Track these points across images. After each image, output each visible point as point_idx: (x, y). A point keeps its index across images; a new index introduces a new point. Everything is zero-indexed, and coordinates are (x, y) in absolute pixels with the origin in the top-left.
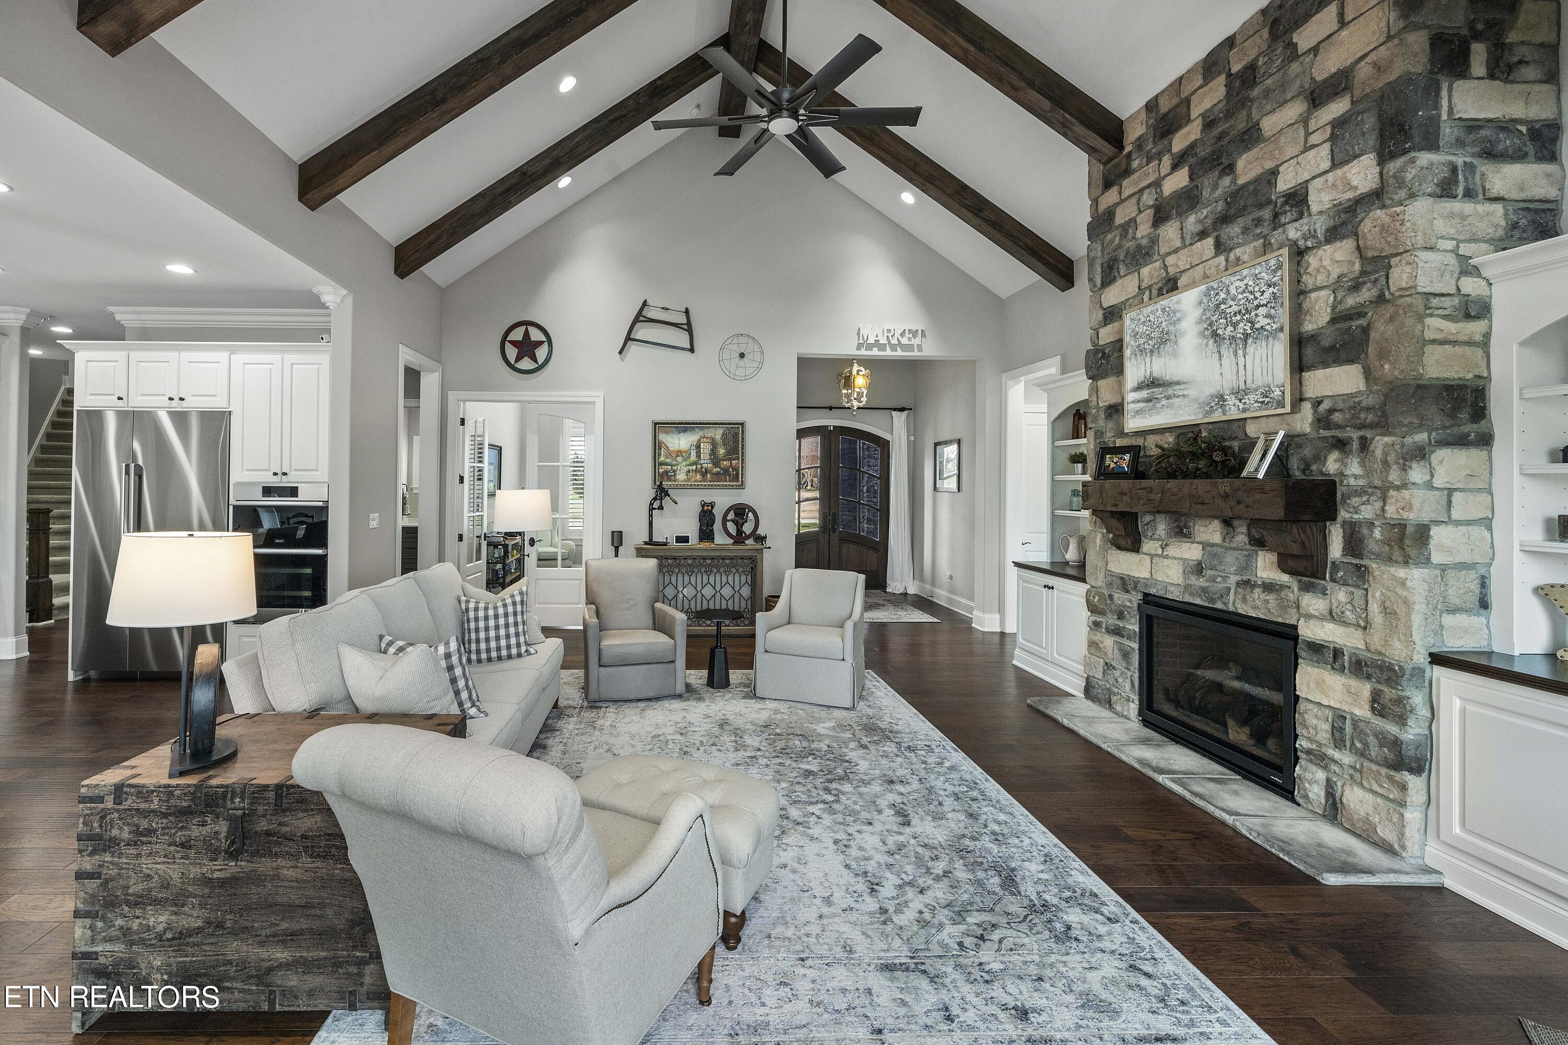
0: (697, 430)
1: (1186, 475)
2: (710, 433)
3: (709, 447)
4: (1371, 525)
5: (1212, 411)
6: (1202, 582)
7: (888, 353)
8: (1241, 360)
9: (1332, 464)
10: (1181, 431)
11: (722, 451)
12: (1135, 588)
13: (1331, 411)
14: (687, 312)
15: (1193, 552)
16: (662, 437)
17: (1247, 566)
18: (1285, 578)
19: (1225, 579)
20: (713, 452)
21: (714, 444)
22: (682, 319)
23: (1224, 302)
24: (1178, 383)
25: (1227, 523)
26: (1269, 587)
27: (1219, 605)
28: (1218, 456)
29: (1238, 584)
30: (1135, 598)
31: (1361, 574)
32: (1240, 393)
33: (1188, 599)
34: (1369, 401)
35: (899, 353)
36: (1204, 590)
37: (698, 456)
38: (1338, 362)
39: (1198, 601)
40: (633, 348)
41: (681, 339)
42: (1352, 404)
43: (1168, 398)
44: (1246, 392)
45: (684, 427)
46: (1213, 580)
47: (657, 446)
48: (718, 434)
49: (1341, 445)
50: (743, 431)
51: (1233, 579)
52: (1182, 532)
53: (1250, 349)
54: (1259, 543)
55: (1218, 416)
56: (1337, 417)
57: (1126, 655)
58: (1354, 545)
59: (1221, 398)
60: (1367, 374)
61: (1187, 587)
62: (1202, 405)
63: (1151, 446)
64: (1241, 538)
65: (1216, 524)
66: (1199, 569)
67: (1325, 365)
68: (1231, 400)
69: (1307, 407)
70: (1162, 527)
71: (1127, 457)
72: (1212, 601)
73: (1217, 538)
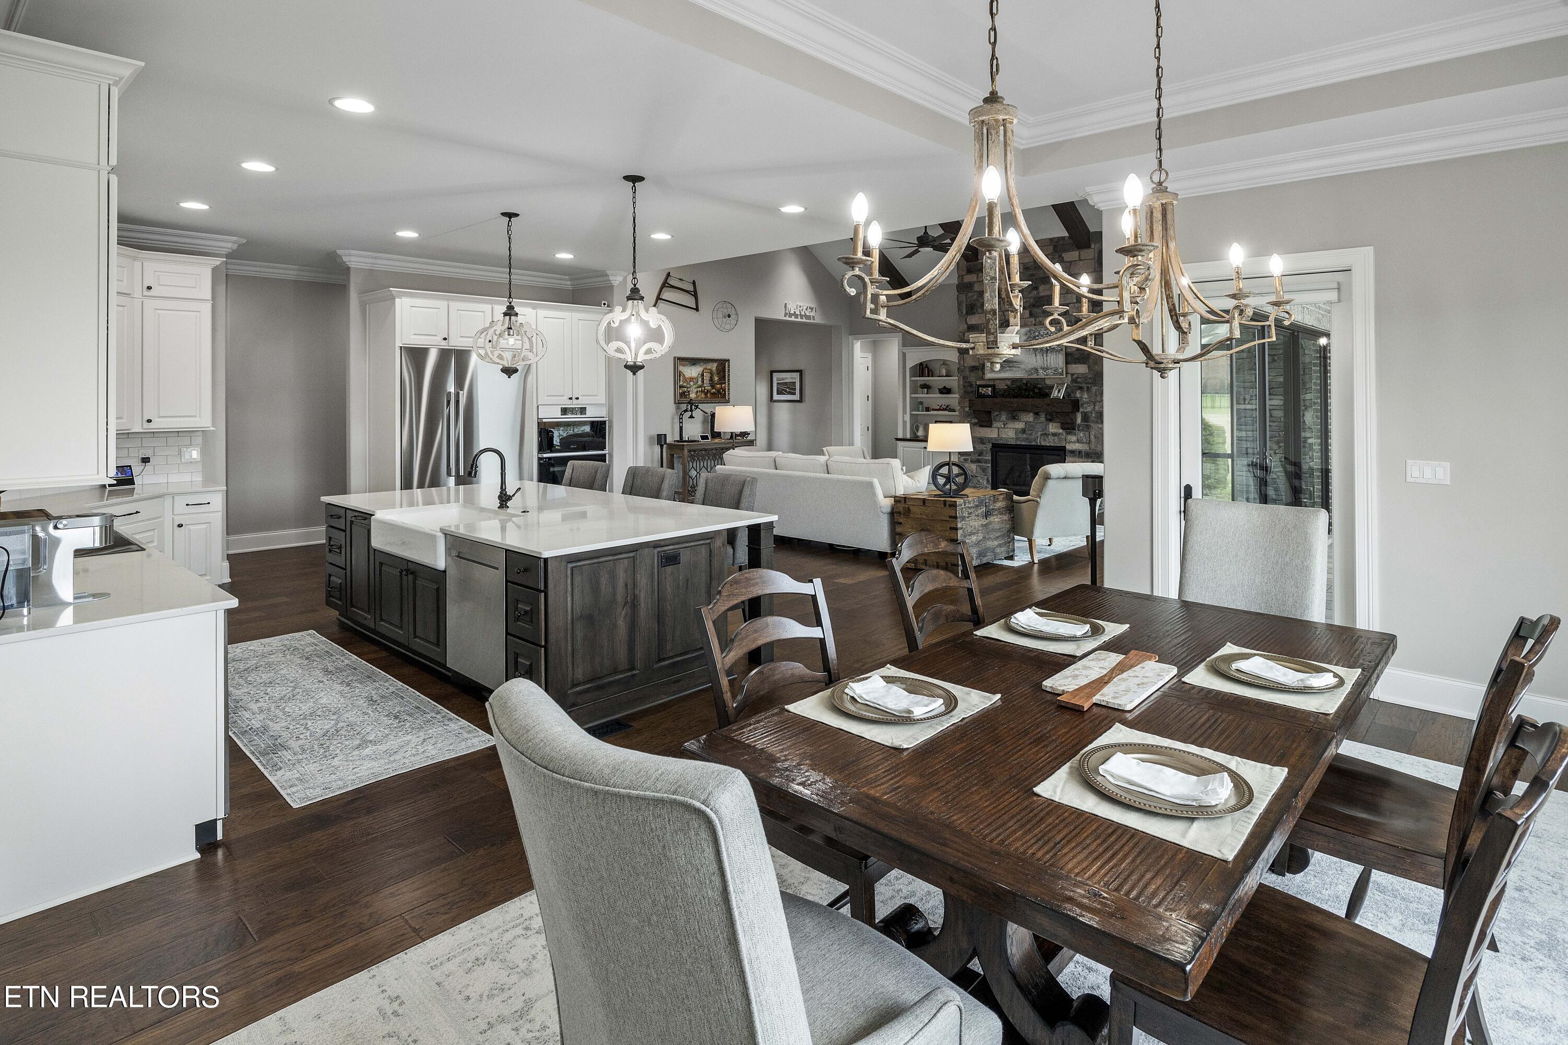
0: (702, 364)
1: (1022, 397)
2: (709, 366)
3: (709, 375)
4: (1091, 413)
5: (1032, 374)
6: (1025, 436)
7: (799, 320)
8: (1045, 358)
9: (1078, 395)
10: (1014, 381)
11: (716, 378)
12: (989, 442)
13: (1077, 378)
14: (694, 283)
15: (1020, 425)
16: (681, 368)
17: (1046, 428)
18: (1061, 431)
19: (1036, 434)
20: (711, 379)
21: (711, 373)
22: (691, 288)
23: (1038, 336)
24: (1015, 362)
25: (1037, 414)
26: (1054, 435)
27: (1033, 443)
28: (1036, 391)
29: (1041, 435)
30: (989, 446)
31: (1088, 427)
32: (1045, 369)
33: (1019, 443)
34: (1089, 376)
35: (804, 320)
36: (1027, 439)
37: (703, 382)
38: (1080, 363)
39: (1024, 443)
40: (661, 304)
41: (689, 301)
42: (1084, 376)
43: (1010, 367)
44: (1047, 369)
45: (694, 361)
46: (1031, 434)
47: (678, 375)
48: (714, 366)
49: (1081, 388)
50: (729, 366)
51: (1039, 433)
52: (1014, 418)
53: (1049, 355)
54: (1051, 420)
55: (1035, 376)
56: (1079, 380)
57: (984, 470)
58: (1086, 418)
59: (1037, 370)
60: (1089, 367)
61: (1017, 439)
62: (1027, 371)
63: (1002, 386)
64: (1042, 418)
65: (1031, 414)
66: (1023, 431)
67: (1075, 363)
68: (1041, 371)
69: (1069, 376)
70: (1004, 417)
71: (990, 389)
72: (1031, 442)
73: (1031, 419)
